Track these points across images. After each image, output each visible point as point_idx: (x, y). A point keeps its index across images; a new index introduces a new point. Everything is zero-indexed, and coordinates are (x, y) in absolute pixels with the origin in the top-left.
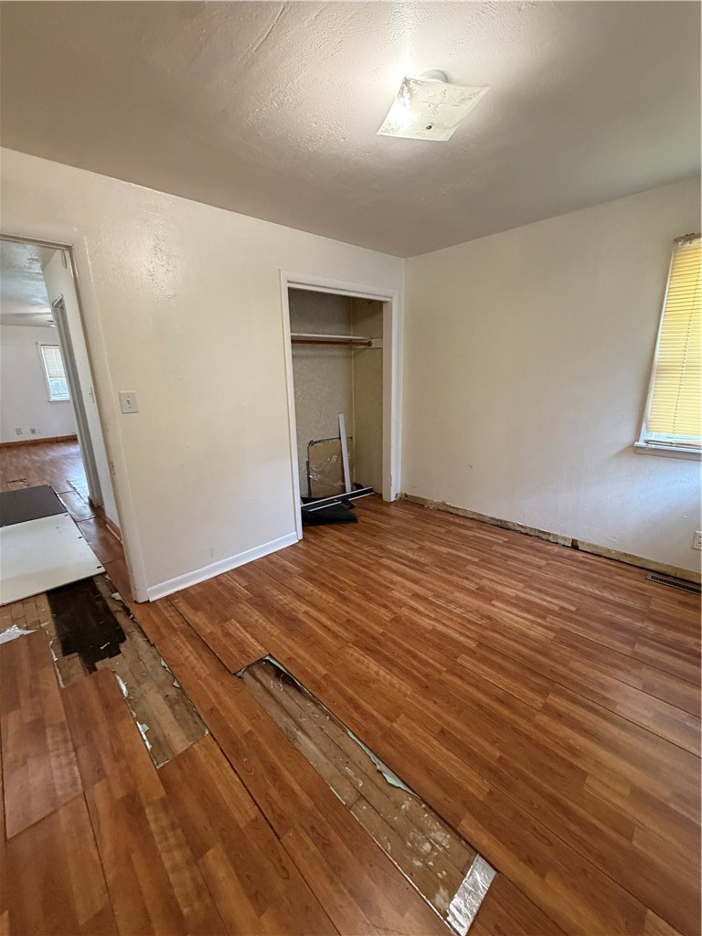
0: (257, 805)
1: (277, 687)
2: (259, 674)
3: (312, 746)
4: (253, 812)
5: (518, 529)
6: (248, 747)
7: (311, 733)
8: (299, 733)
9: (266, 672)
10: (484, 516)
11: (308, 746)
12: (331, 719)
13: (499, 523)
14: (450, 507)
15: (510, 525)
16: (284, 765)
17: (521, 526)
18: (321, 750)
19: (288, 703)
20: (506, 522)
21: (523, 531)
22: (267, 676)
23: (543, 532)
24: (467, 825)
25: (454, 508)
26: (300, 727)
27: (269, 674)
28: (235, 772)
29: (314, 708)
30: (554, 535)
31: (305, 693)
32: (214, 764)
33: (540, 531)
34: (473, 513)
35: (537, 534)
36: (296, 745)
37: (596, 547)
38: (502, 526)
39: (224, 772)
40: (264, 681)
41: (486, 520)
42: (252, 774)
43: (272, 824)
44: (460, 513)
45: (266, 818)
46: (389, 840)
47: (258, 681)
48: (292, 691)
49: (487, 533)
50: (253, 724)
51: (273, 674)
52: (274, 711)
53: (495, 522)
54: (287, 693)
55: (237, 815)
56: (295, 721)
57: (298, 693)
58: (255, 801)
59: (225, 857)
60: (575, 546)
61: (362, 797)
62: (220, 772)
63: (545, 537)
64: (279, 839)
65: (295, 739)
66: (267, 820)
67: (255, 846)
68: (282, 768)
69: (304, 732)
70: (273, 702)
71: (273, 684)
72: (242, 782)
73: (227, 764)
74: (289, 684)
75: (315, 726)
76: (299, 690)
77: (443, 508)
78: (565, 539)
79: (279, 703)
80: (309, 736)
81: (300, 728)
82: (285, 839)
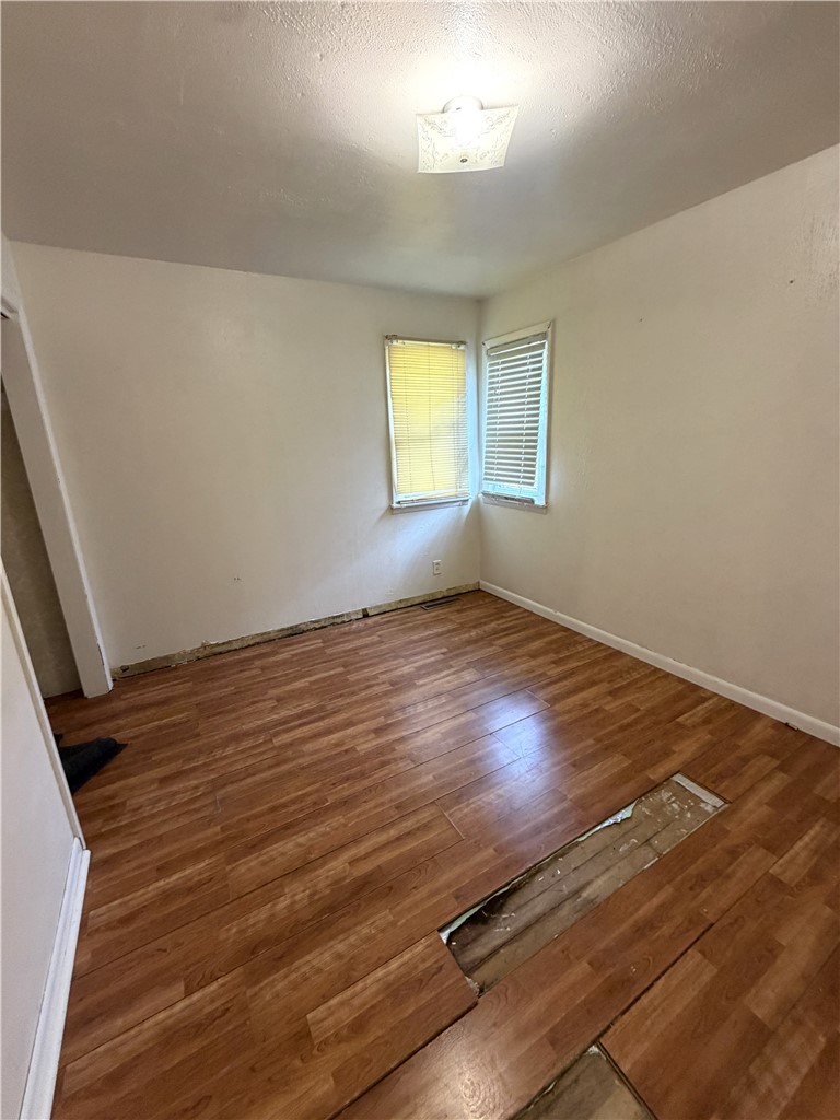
0: (686, 951)
1: (508, 921)
2: (478, 951)
3: (600, 882)
4: (694, 957)
5: (312, 626)
6: (614, 965)
7: (582, 881)
8: (585, 894)
9: (474, 940)
10: (269, 633)
11: (600, 887)
12: (562, 856)
13: (289, 632)
14: (217, 645)
15: (304, 627)
16: (631, 914)
17: (314, 622)
18: (604, 872)
19: (539, 906)
20: (297, 626)
21: (317, 626)
22: (484, 940)
23: (336, 617)
24: (655, 774)
25: (224, 644)
26: (574, 894)
27: (481, 935)
28: (652, 985)
29: (546, 873)
30: (347, 614)
31: (520, 882)
32: (649, 1022)
33: (334, 617)
34: (253, 637)
35: (332, 621)
36: (599, 900)
37: (380, 606)
38: (295, 633)
39: (656, 1003)
40: (498, 942)
41: (272, 636)
42: (651, 958)
43: (702, 933)
44: (235, 646)
45: (696, 941)
46: (679, 829)
47: (494, 952)
48: (516, 900)
49: (296, 646)
50: (577, 958)
51: (481, 928)
52: (552, 928)
53: (285, 633)
54: (519, 908)
55: (706, 978)
56: (567, 899)
57: (519, 893)
58: (682, 954)
59: (753, 991)
60: (366, 615)
61: (648, 842)
62: (659, 1011)
63: (339, 620)
64: (712, 925)
65: (592, 901)
66: (698, 939)
67: (729, 953)
68: (635, 917)
69: (583, 888)
70: (538, 927)
71: (501, 929)
72: (663, 973)
73: (645, 1000)
74: (503, 905)
75: (572, 875)
76: (515, 890)
77: (207, 652)
78: (357, 613)
79: (539, 920)
80: (588, 883)
81: (576, 893)
82: (711, 918)
